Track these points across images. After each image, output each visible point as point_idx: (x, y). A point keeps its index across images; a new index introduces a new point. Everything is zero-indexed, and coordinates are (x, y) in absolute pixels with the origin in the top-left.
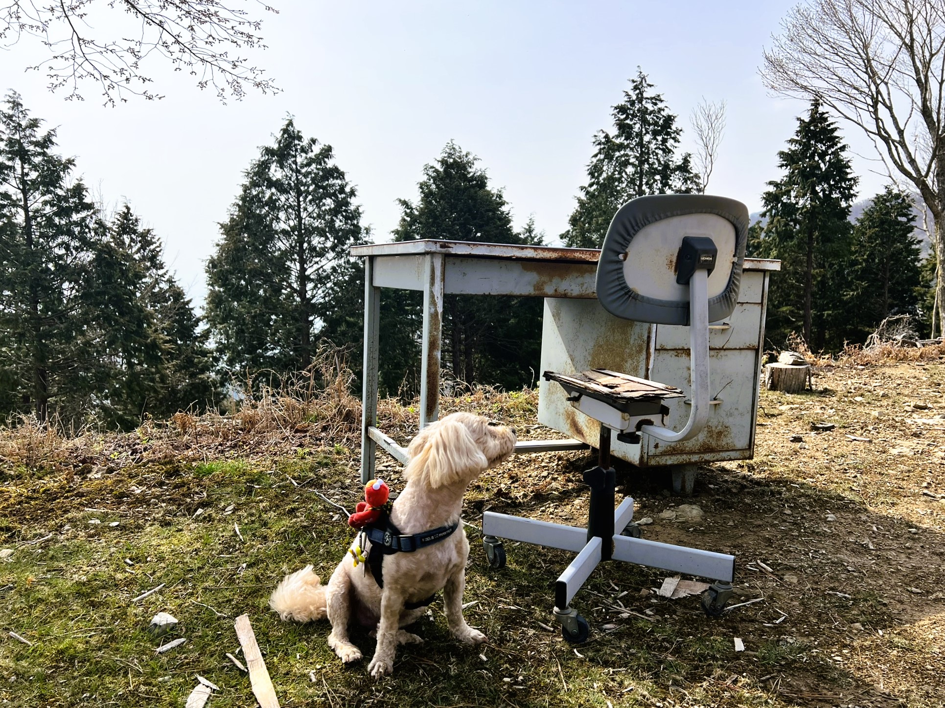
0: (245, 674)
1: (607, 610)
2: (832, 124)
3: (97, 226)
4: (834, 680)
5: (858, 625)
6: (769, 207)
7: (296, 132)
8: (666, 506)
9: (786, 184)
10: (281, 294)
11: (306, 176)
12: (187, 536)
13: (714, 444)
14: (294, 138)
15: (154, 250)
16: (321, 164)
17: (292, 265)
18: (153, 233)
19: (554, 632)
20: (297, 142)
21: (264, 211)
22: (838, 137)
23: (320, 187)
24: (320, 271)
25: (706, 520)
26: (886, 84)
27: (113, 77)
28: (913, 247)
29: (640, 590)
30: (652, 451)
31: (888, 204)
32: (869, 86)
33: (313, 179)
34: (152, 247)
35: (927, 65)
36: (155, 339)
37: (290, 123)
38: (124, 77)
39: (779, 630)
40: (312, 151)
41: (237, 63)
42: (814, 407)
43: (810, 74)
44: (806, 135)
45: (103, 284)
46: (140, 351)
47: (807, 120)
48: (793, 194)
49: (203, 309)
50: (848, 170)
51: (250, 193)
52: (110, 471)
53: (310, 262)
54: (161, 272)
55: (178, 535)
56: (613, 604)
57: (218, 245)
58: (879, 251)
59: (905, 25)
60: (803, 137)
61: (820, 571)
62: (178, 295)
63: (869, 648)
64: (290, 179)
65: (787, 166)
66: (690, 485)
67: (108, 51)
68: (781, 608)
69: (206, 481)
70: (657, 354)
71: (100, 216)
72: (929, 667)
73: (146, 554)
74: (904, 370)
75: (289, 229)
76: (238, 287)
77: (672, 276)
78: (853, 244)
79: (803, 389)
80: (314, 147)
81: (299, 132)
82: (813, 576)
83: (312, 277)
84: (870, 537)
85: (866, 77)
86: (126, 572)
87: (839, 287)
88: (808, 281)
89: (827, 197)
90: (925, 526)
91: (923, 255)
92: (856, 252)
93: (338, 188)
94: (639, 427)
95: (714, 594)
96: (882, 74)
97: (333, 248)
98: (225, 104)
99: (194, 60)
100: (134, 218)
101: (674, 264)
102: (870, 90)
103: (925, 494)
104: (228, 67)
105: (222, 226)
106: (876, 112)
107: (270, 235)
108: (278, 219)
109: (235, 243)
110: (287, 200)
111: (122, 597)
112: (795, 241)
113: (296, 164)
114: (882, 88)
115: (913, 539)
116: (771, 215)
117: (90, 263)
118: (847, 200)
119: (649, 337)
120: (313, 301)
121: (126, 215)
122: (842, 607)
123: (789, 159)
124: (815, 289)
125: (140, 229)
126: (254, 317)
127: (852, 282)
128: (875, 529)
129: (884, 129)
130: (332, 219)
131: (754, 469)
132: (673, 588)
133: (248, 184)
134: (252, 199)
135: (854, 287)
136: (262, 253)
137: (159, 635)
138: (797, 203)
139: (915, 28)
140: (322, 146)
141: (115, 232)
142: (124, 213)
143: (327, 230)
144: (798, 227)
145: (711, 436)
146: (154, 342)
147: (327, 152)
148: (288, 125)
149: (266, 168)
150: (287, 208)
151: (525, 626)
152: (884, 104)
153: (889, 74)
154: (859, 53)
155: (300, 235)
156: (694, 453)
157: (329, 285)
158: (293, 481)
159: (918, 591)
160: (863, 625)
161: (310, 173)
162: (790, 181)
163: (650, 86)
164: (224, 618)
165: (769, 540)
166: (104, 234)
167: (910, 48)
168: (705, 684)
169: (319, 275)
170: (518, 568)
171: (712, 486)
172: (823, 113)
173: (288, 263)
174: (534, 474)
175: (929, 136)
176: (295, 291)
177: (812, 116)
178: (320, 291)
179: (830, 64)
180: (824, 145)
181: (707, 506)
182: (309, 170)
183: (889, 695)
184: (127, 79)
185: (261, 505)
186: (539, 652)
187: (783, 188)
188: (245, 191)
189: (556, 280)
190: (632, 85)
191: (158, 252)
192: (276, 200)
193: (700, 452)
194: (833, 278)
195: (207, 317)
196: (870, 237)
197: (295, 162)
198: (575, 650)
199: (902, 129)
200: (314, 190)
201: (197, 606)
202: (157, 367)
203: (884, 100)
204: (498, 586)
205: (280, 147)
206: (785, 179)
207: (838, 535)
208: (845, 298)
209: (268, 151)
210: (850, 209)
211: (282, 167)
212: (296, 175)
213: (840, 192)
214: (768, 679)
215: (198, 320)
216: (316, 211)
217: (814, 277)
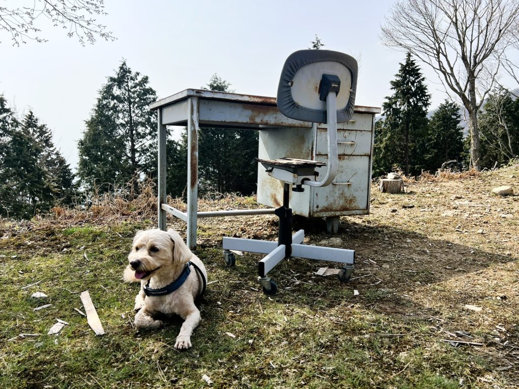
0: (84, 317)
1: (288, 282)
2: (417, 66)
3: (13, 122)
4: (403, 304)
5: (418, 283)
6: (386, 110)
7: (128, 69)
8: (323, 239)
9: (394, 98)
10: (121, 160)
11: (134, 93)
12: (56, 260)
13: (348, 206)
14: (126, 72)
15: (47, 137)
16: (142, 87)
17: (127, 143)
18: (47, 127)
19: (259, 291)
20: (128, 74)
21: (110, 113)
22: (420, 73)
23: (142, 99)
24: (143, 146)
25: (344, 244)
26: (444, 43)
27: (18, 29)
28: (460, 131)
29: (306, 273)
30: (315, 209)
31: (446, 109)
32: (435, 44)
33: (138, 95)
34: (46, 135)
35: (464, 34)
36: (48, 186)
37: (124, 64)
38: (24, 29)
39: (378, 287)
40: (137, 79)
41: (90, 22)
42: (405, 199)
43: (405, 38)
44: (404, 72)
45: (17, 155)
46: (40, 192)
47: (405, 64)
48: (398, 103)
49: (77, 169)
50: (426, 91)
51: (102, 103)
52: (14, 235)
53: (137, 141)
54: (52, 149)
55: (51, 260)
56: (292, 278)
57: (84, 133)
58: (443, 133)
59: (453, 12)
60: (403, 73)
61: (401, 262)
62: (62, 162)
63: (422, 291)
64: (125, 95)
65: (395, 88)
66: (336, 228)
67: (15, 14)
68: (379, 278)
69: (70, 237)
70: (317, 157)
71: (14, 116)
72: (452, 297)
73: (31, 269)
74: (452, 183)
75: (125, 123)
76: (96, 155)
77: (317, 96)
78: (429, 130)
79: (399, 192)
80: (138, 77)
81: (129, 69)
82: (398, 265)
83: (138, 149)
84: (428, 248)
85: (433, 39)
86: (19, 277)
87: (423, 153)
88: (407, 149)
89: (416, 105)
90: (455, 243)
91: (465, 136)
92: (431, 134)
93: (152, 100)
94: (303, 182)
95: (344, 271)
96: (441, 38)
97: (150, 134)
98: (84, 46)
99: (65, 20)
100: (35, 118)
101: (318, 89)
102: (435, 46)
103: (457, 231)
104: (85, 24)
105: (87, 123)
106: (439, 57)
107: (115, 126)
108: (118, 117)
109: (94, 131)
110: (123, 106)
111: (16, 287)
112: (400, 128)
113: (128, 87)
114: (442, 45)
115: (449, 248)
116: (387, 114)
117: (9, 142)
118: (426, 106)
119: (312, 148)
120: (139, 163)
121: (30, 117)
122: (411, 276)
123: (396, 85)
124: (411, 154)
125: (39, 124)
126: (106, 173)
127: (429, 150)
128: (430, 245)
129: (443, 67)
130: (149, 117)
131: (370, 223)
132: (324, 272)
133: (101, 98)
134: (103, 106)
135: (430, 153)
136: (109, 137)
137: (36, 303)
138: (400, 108)
139: (457, 13)
140: (142, 77)
141: (24, 126)
142: (29, 115)
143: (146, 123)
144: (401, 121)
145: (346, 202)
146: (48, 187)
147: (145, 80)
148: (123, 65)
149: (111, 89)
150: (123, 111)
151: (244, 289)
152: (443, 54)
153: (445, 38)
154: (430, 27)
155: (131, 126)
156: (338, 211)
157: (148, 154)
158: (120, 235)
159: (450, 268)
160: (421, 283)
161: (136, 91)
162: (397, 97)
163: (322, 45)
164: (75, 294)
165: (376, 251)
166: (17, 126)
167: (456, 24)
168: (337, 308)
169: (142, 148)
170: (242, 266)
171: (348, 230)
172: (413, 61)
173: (125, 142)
174: (254, 229)
175: (466, 71)
176: (129, 158)
177: (407, 62)
178: (143, 158)
179: (415, 33)
180: (414, 77)
181: (344, 238)
182: (136, 90)
183: (431, 309)
184: (26, 30)
185: (100, 246)
186: (250, 300)
187: (393, 100)
188: (99, 102)
189: (262, 115)
190: (313, 45)
191: (50, 138)
192: (117, 107)
193: (341, 210)
194: (419, 148)
195: (79, 174)
196: (438, 126)
197: (127, 86)
198: (269, 298)
199: (452, 67)
200: (139, 101)
201: (59, 289)
202: (50, 202)
203: (442, 51)
204: (230, 273)
205: (118, 77)
206: (394, 95)
207: (412, 247)
208: (426, 158)
209: (112, 79)
210: (427, 111)
211: (120, 88)
212: (129, 93)
213: (422, 102)
214: (370, 306)
215: (74, 176)
216: (140, 112)
217: (410, 147)
